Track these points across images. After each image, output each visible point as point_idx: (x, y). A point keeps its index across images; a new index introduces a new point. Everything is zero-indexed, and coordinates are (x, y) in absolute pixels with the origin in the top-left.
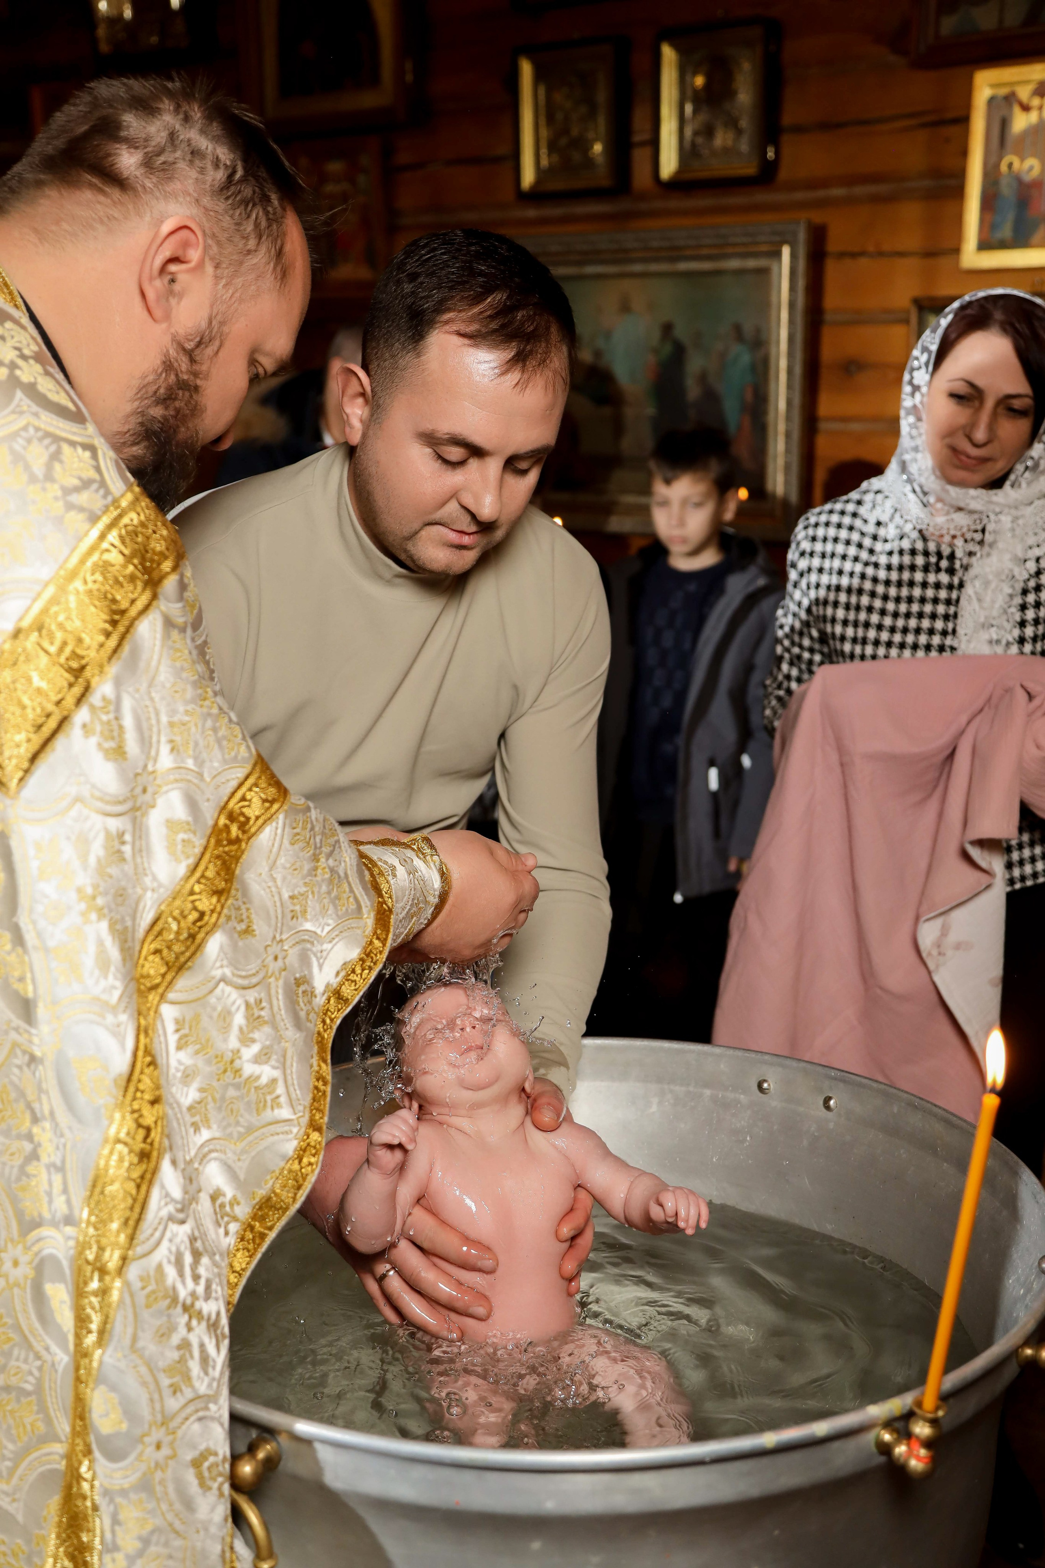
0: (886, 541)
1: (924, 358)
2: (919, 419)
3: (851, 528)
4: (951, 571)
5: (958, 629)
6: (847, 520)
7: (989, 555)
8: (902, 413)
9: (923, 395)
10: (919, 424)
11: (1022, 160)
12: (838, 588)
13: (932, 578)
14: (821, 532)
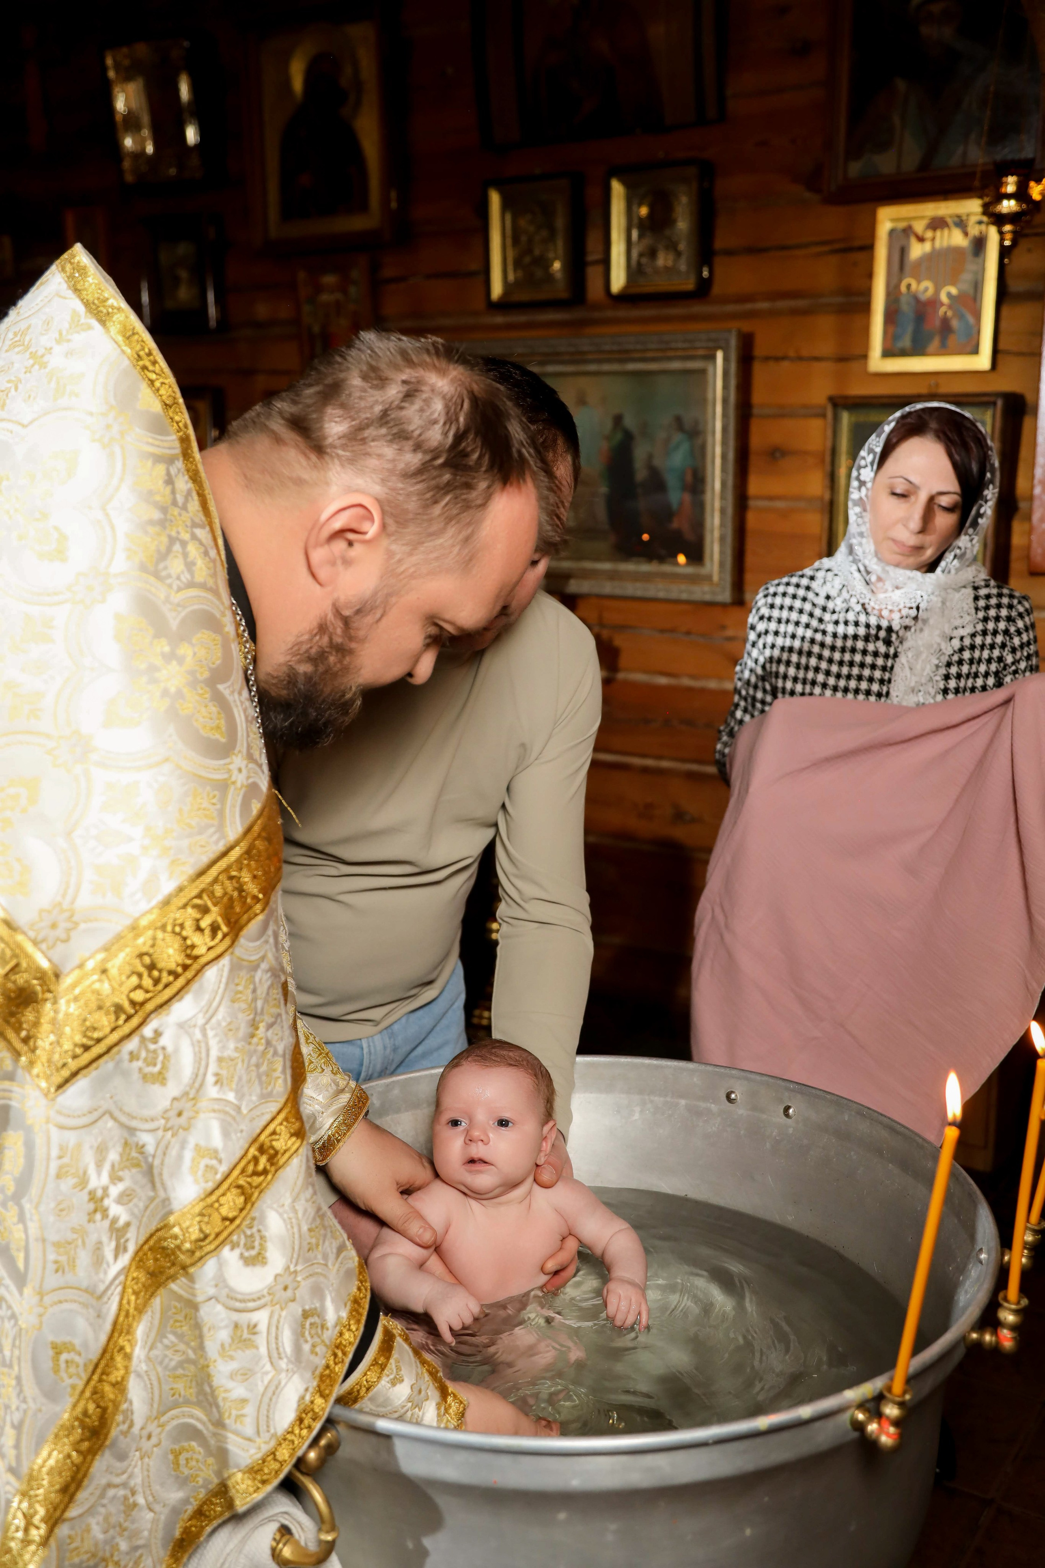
0: (834, 612)
1: (870, 458)
2: (865, 510)
3: (804, 599)
4: (888, 642)
5: (891, 691)
6: (801, 592)
7: (921, 630)
8: (850, 504)
9: (867, 489)
10: (864, 514)
11: (919, 282)
12: (791, 650)
13: (871, 647)
14: (778, 601)
